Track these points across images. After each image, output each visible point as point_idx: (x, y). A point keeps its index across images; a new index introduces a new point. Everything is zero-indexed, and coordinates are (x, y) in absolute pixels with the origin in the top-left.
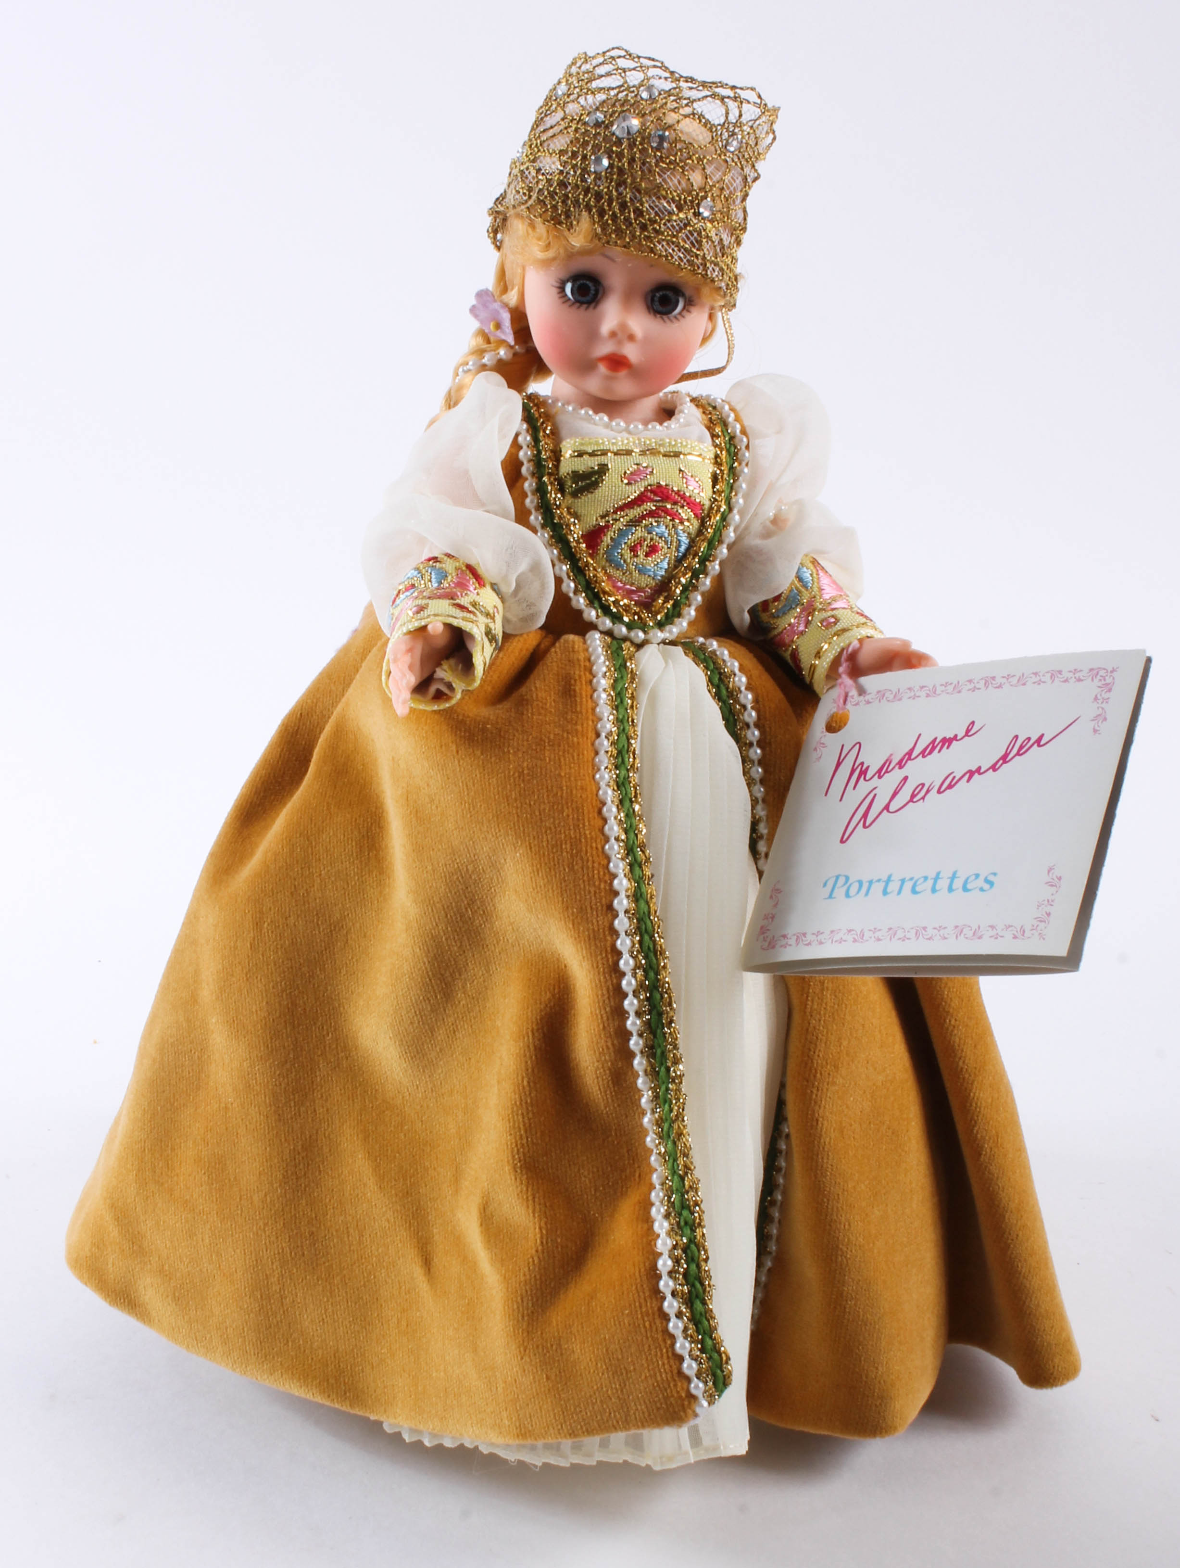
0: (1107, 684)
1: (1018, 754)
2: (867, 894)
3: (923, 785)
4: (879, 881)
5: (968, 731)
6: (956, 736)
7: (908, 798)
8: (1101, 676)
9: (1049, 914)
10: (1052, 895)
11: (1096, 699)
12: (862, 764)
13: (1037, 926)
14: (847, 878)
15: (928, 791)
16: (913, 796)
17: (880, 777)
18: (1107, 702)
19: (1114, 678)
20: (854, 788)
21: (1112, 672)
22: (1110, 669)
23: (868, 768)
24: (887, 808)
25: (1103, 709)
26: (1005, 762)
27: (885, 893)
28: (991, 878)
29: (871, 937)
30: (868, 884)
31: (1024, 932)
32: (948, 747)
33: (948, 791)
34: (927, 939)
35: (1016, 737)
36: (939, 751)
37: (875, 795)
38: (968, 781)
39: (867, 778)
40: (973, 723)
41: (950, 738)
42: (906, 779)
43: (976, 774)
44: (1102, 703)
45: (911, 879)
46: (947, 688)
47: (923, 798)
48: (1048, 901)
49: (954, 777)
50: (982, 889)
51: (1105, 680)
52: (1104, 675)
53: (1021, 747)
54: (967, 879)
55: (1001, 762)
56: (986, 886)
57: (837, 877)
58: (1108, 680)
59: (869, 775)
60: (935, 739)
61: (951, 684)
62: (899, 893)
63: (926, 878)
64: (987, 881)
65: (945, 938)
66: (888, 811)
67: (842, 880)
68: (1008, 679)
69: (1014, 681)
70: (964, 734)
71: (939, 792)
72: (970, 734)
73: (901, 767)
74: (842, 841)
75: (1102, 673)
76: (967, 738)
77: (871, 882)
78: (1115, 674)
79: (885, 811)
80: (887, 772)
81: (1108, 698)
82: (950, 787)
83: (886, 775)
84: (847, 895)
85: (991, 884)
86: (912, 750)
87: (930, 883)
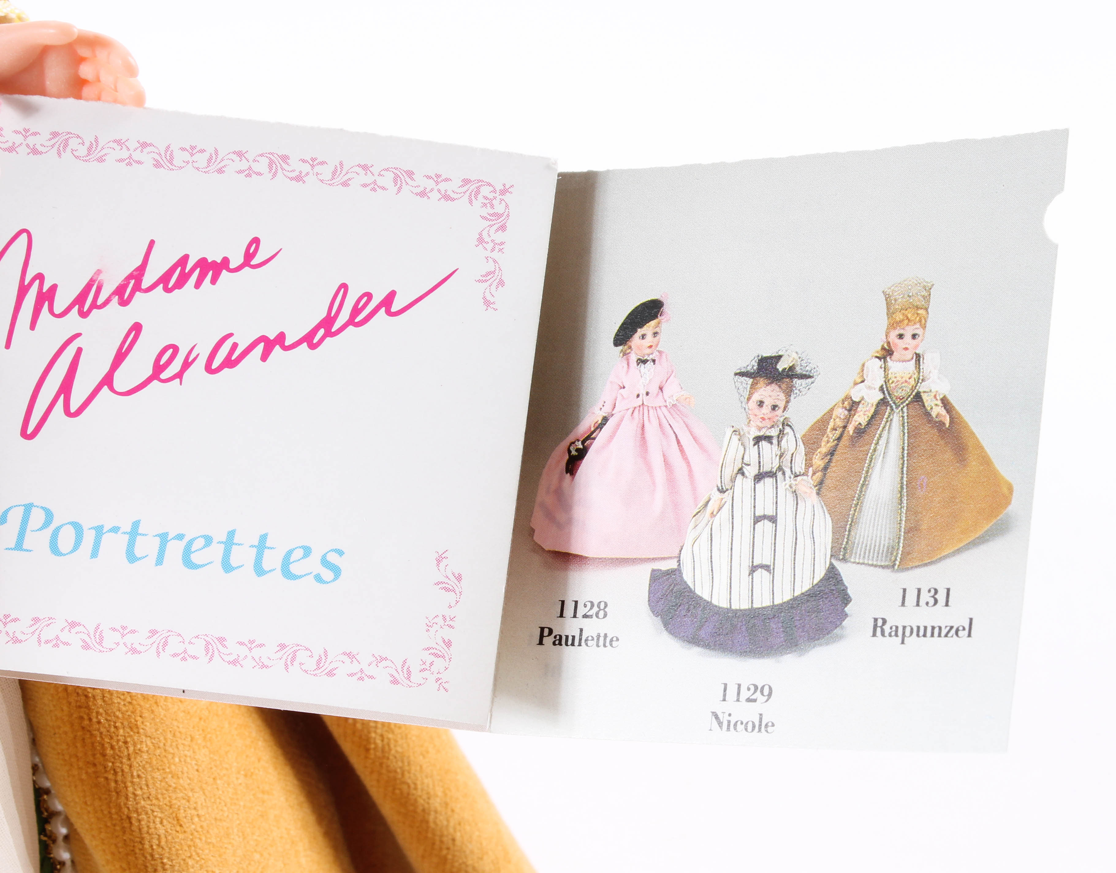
0: (498, 216)
1: (351, 322)
2: (95, 553)
3: (176, 349)
4: (115, 530)
5: (249, 256)
6: (226, 261)
7: (149, 372)
8: (486, 198)
9: (448, 644)
10: (450, 607)
11: (481, 240)
12: (40, 277)
13: (432, 664)
14: (49, 516)
15: (187, 365)
16: (158, 369)
17: (83, 314)
18: (500, 250)
19: (507, 206)
20: (33, 327)
21: (504, 191)
22: (499, 187)
23: (54, 288)
24: (108, 381)
25: (495, 261)
26: (329, 334)
27: (131, 557)
28: (333, 558)
29: (118, 644)
30: (93, 532)
31: (409, 672)
32: (214, 281)
33: (226, 370)
34: (229, 663)
35: (344, 287)
36: (198, 285)
37: (79, 351)
38: (264, 357)
39: (57, 310)
40: (256, 241)
41: (214, 262)
42: (137, 328)
43: (277, 348)
44: (493, 250)
45: (180, 537)
46: (195, 158)
47: (179, 375)
48: (444, 618)
49: (235, 346)
50: (318, 578)
51: (492, 206)
52: (491, 196)
53: (356, 311)
54: (290, 553)
55: (321, 332)
56: (327, 575)
57: (28, 508)
58: (499, 208)
59: (60, 303)
60: (185, 258)
61: (202, 151)
62: (160, 561)
63: (208, 540)
64: (325, 562)
65: (264, 666)
66: (112, 389)
67: (37, 517)
68: (313, 166)
69: (326, 172)
70: (241, 260)
71: (209, 369)
72: (253, 263)
73: (124, 303)
74: (24, 434)
75: (485, 191)
76: (247, 269)
77: (99, 530)
78: (507, 197)
79: (106, 388)
80: (94, 305)
81: (502, 243)
82: (229, 363)
83: (95, 311)
84: (54, 549)
85: (337, 571)
86: (141, 270)
87: (217, 551)
